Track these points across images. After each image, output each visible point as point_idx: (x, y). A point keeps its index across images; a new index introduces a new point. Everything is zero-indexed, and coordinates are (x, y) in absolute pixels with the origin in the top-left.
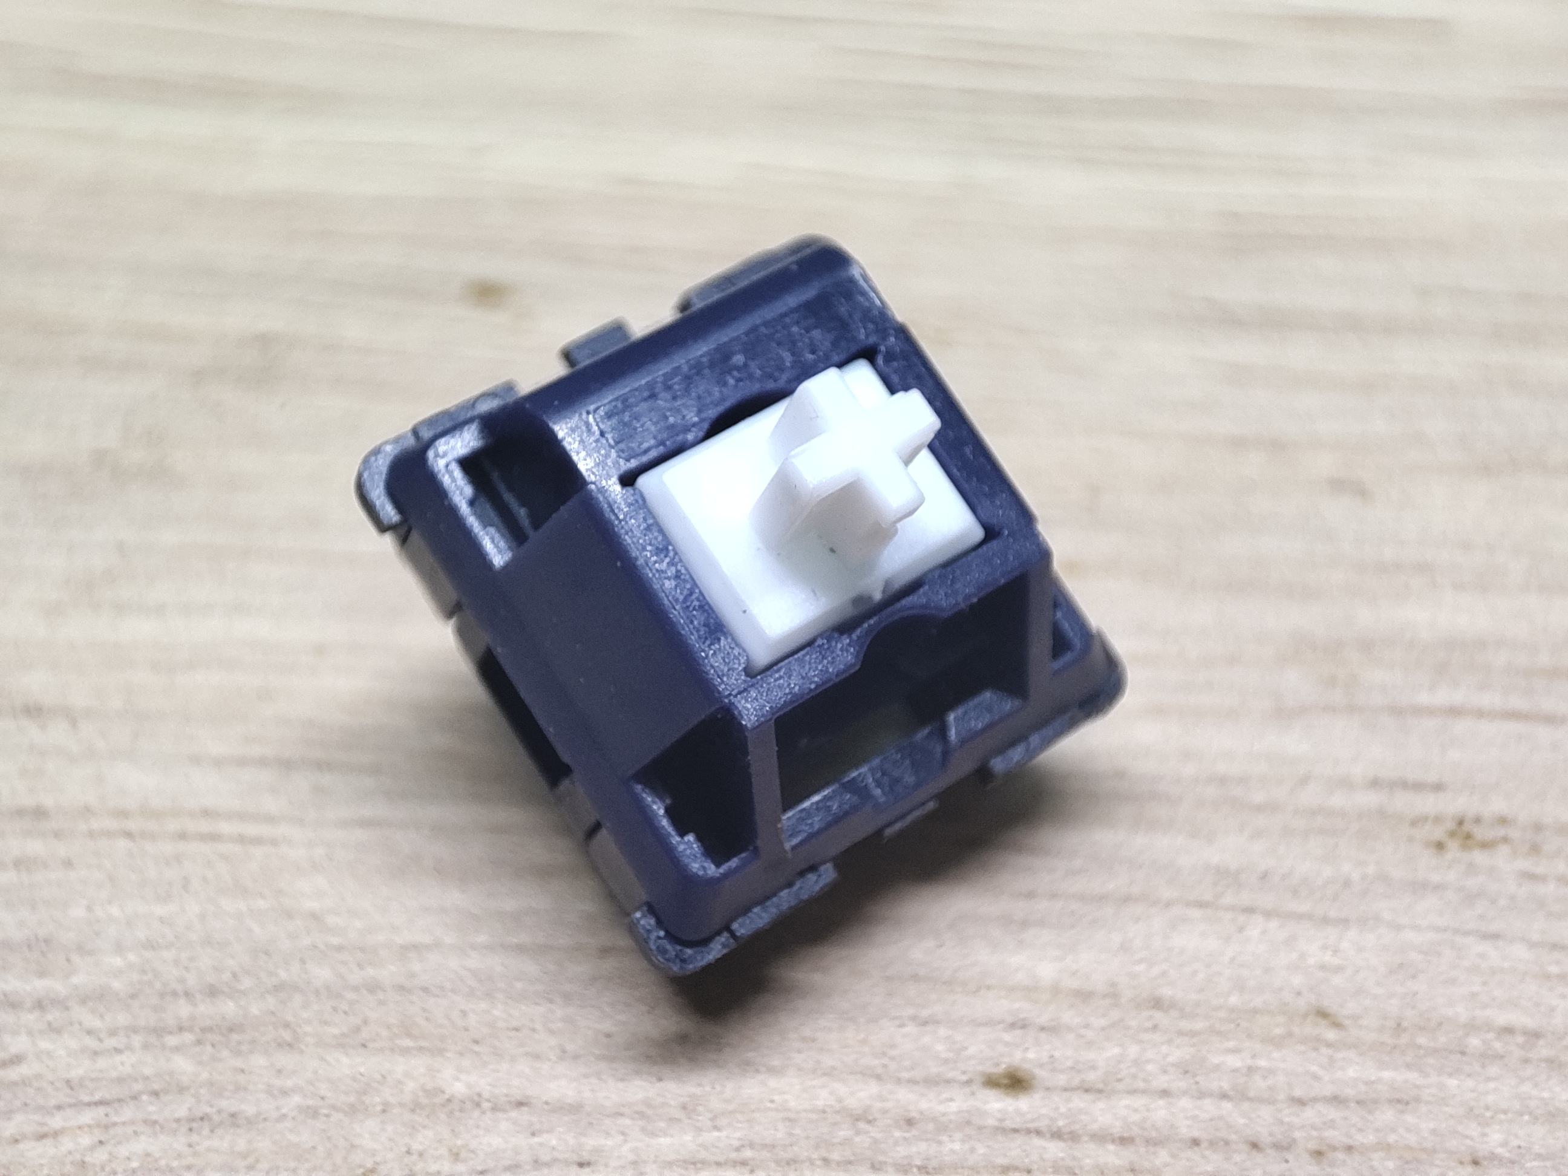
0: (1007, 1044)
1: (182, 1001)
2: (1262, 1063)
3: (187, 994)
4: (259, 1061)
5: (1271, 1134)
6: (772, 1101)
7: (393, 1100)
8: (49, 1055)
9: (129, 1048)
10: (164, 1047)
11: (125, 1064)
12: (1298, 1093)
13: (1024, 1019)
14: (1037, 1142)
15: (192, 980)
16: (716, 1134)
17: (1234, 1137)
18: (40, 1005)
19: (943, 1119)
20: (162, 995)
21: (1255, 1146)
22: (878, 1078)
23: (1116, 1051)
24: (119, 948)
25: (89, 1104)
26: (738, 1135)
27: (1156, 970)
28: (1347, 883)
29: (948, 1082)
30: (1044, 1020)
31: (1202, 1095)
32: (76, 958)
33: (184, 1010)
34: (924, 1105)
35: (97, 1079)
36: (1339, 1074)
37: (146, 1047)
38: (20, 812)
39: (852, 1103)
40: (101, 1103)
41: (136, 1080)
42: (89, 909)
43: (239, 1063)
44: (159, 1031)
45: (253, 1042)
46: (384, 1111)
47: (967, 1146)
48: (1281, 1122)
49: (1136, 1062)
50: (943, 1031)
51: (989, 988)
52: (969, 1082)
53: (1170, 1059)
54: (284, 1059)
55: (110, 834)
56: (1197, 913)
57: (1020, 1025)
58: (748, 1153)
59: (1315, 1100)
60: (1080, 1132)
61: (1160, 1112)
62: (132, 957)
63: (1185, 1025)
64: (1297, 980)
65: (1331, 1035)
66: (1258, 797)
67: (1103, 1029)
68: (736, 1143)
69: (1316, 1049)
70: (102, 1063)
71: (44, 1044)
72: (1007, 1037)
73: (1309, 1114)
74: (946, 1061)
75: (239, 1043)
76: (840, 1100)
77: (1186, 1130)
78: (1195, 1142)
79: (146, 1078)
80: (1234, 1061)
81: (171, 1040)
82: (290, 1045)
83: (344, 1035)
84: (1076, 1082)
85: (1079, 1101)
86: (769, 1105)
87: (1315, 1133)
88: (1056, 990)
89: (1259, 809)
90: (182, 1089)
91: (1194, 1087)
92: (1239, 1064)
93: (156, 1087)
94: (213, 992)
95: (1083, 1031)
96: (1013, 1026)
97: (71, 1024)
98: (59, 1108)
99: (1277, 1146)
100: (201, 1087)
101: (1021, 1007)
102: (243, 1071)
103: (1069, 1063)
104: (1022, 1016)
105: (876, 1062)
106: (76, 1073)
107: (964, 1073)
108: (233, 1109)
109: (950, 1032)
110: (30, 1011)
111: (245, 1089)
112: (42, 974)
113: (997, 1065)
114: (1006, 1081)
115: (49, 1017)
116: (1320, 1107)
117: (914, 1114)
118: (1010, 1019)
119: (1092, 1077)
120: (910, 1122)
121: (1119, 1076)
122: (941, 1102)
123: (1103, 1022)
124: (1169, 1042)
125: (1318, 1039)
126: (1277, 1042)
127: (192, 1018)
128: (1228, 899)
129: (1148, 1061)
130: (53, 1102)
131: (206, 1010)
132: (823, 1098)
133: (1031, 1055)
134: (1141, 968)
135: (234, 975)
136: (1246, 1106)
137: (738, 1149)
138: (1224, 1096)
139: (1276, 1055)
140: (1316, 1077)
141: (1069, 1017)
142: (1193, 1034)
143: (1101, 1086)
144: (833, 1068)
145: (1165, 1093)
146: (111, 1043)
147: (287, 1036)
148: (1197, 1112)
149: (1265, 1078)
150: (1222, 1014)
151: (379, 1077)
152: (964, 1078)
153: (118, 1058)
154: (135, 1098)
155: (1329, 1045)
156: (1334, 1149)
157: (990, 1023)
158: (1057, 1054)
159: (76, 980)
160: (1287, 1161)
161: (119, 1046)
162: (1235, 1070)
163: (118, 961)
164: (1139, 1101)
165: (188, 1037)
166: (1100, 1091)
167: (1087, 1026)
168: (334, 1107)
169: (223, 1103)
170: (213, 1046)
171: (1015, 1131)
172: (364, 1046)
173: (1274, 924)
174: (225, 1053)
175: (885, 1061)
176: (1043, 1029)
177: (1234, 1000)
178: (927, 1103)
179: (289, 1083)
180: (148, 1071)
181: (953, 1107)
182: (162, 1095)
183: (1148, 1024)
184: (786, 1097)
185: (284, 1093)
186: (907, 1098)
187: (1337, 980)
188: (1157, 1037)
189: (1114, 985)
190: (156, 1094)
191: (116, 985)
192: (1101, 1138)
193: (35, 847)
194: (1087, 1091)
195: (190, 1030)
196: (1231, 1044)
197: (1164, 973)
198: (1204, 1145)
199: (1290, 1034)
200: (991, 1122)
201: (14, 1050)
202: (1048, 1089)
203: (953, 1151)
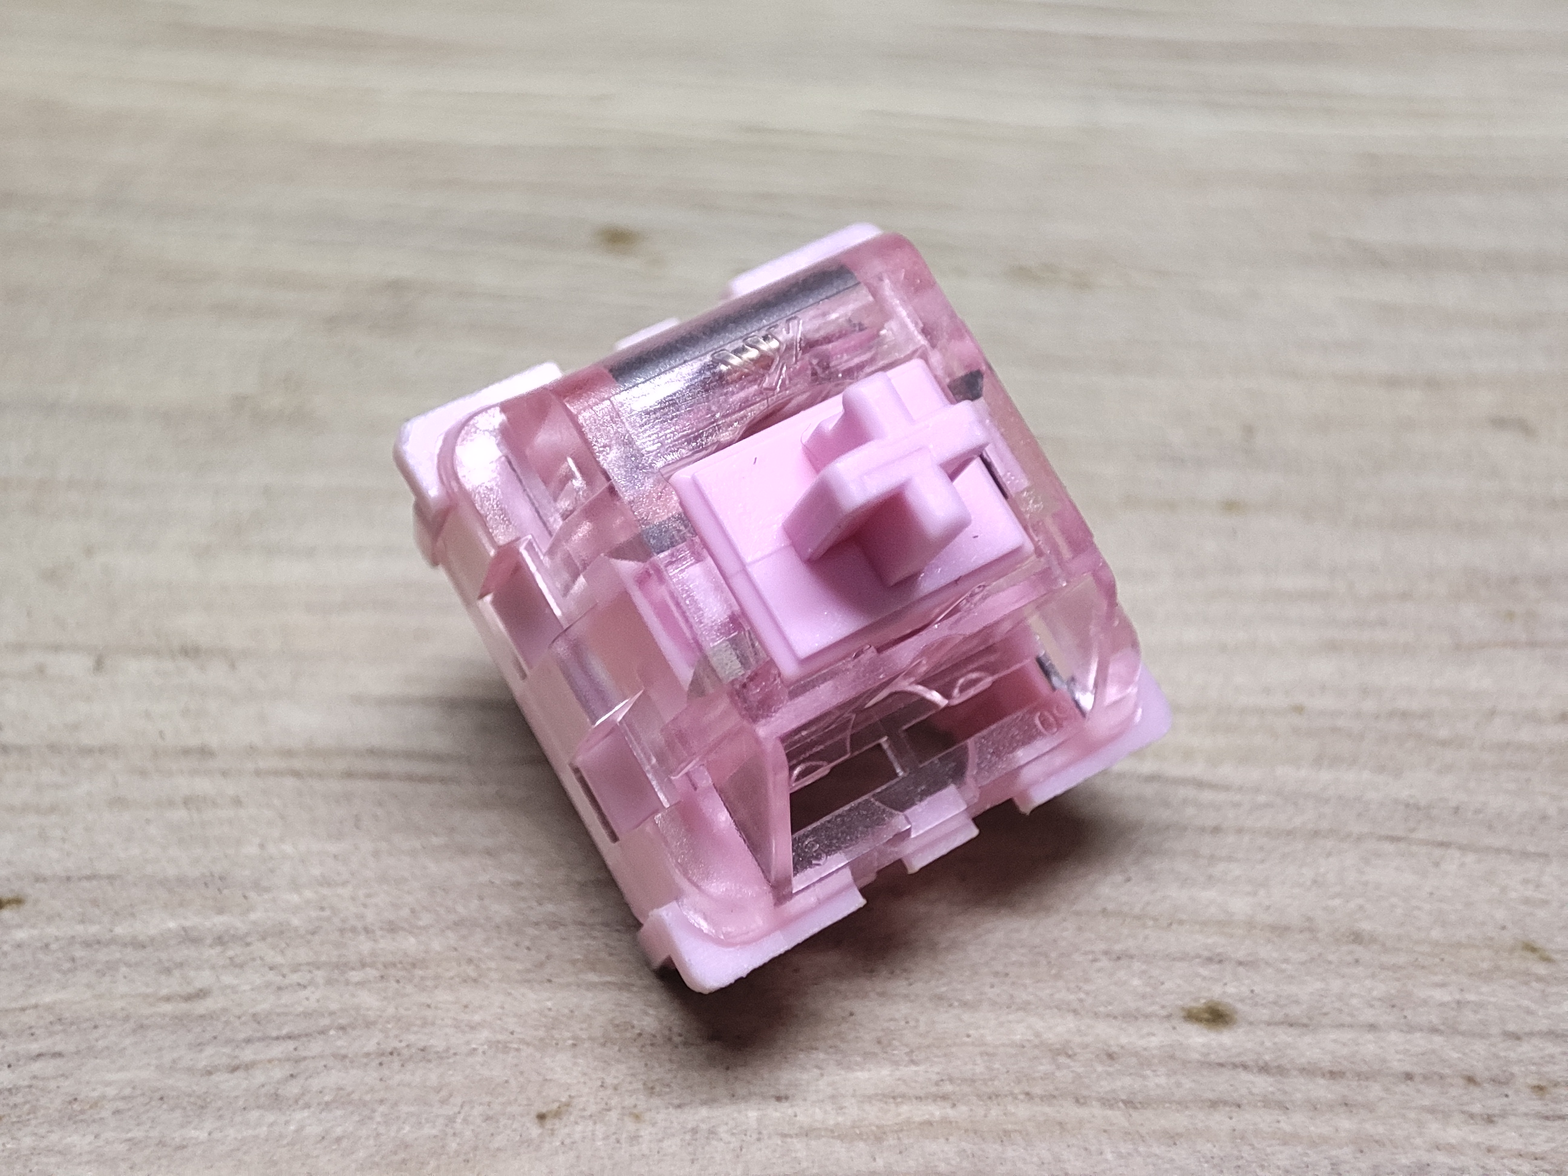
0: (1204, 978)
1: (362, 937)
2: (1471, 997)
3: (367, 930)
4: (443, 996)
5: (1488, 1069)
6: (968, 1036)
7: (584, 1035)
8: (234, 989)
9: (312, 982)
10: (347, 983)
11: (309, 998)
12: (1511, 1027)
13: (1219, 954)
14: (1244, 1076)
15: (370, 916)
16: (914, 1068)
17: (1447, 1071)
18: (220, 940)
19: (1146, 1053)
20: (342, 931)
21: (1471, 1080)
22: (1075, 1012)
23: (1319, 985)
24: (295, 886)
25: (277, 1038)
26: (936, 1069)
27: (1352, 905)
28: (1544, 818)
29: (1147, 1016)
30: (1241, 955)
31: (1411, 1029)
32: (252, 895)
33: (365, 946)
34: (1124, 1040)
35: (286, 1014)
36: (1553, 1009)
37: (329, 982)
38: (186, 752)
39: (1050, 1037)
40: (289, 1037)
41: (323, 1015)
42: (262, 846)
43: (424, 998)
44: (343, 966)
45: (437, 977)
46: (574, 1045)
47: (1173, 1080)
48: (1496, 1056)
49: (1340, 997)
50: (1137, 966)
51: (1181, 922)
52: (1169, 1017)
53: (1375, 993)
54: (468, 994)
55: (277, 773)
56: (1388, 847)
57: (1216, 959)
58: (948, 1088)
59: (1531, 1034)
60: (1288, 1066)
61: (1369, 1046)
62: (308, 894)
63: (1385, 959)
64: (1500, 914)
65: (1541, 969)
66: (1443, 733)
67: (1303, 964)
68: (935, 1077)
69: (1526, 983)
70: (286, 998)
71: (228, 979)
72: (1204, 971)
73: (1526, 1048)
74: (1144, 997)
75: (422, 978)
76: (1037, 1035)
77: (1398, 1065)
78: (1409, 1077)
79: (332, 1013)
80: (1440, 995)
81: (355, 976)
82: (475, 981)
83: (528, 971)
84: (1280, 1016)
85: (1284, 1036)
86: (967, 1040)
87: (1533, 1068)
88: (1250, 925)
89: (1444, 743)
90: (369, 1024)
91: (1402, 1020)
92: (1447, 998)
93: (343, 1021)
94: (392, 928)
95: (1284, 966)
96: (1210, 960)
97: (254, 959)
98: (248, 1041)
99: (1494, 1080)
100: (388, 1022)
101: (1215, 941)
102: (429, 1006)
103: (1271, 997)
104: (1219, 950)
105: (1072, 997)
106: (262, 1007)
107: (1163, 1007)
108: (422, 1044)
109: (1144, 967)
110: (211, 946)
111: (433, 1024)
112: (221, 911)
113: (1196, 1000)
114: (1206, 1016)
115: (230, 953)
116: (1536, 1041)
117: (1115, 1049)
118: (1206, 954)
119: (1295, 1011)
120: (1111, 1056)
121: (1325, 1010)
122: (1142, 1037)
123: (1303, 957)
124: (1373, 976)
125: (1527, 973)
126: (1487, 976)
127: (373, 954)
128: (1421, 834)
129: (1353, 995)
130: (242, 1036)
131: (386, 944)
132: (1020, 1032)
133: (1231, 990)
134: (1337, 902)
135: (413, 911)
136: (1458, 1040)
137: (937, 1084)
138: (1434, 1030)
139: (1485, 989)
140: (1529, 1012)
141: (1266, 952)
142: (1396, 968)
143: (1305, 1021)
144: (1028, 1003)
145: (1372, 1027)
146: (295, 978)
147: (471, 971)
148: (1407, 1047)
149: (1476, 1012)
150: (1425, 948)
151: (566, 1011)
152: (1164, 1013)
153: (303, 994)
154: (323, 1032)
155: (1539, 979)
156: (1556, 1085)
157: (1184, 957)
158: (1257, 989)
159: (253, 916)
160: (1507, 1096)
161: (303, 982)
162: (1442, 1005)
163: (295, 898)
164: (1347, 1035)
165: (372, 973)
166: (1305, 1026)
167: (1286, 961)
168: (522, 1041)
169: (412, 1038)
170: (398, 981)
171: (1221, 1065)
172: (550, 981)
173: (1470, 858)
174: (409, 989)
175: (1082, 995)
176: (1240, 963)
177: (1436, 934)
178: (1127, 1037)
179: (477, 1018)
180: (334, 1006)
181: (1154, 1041)
182: (349, 1030)
183: (1349, 958)
184: (982, 1031)
185: (473, 1028)
186: (1106, 1032)
187: (1542, 913)
188: (1359, 971)
189: (1309, 919)
190: (342, 1028)
191: (295, 922)
192: (1310, 1071)
193: (203, 786)
194: (1291, 1025)
195: (372, 965)
196: (1438, 978)
197: (1361, 908)
198: (1418, 1079)
199: (1498, 968)
200: (1196, 1056)
201: (198, 985)
202: (1251, 1023)
203: (1158, 1086)
